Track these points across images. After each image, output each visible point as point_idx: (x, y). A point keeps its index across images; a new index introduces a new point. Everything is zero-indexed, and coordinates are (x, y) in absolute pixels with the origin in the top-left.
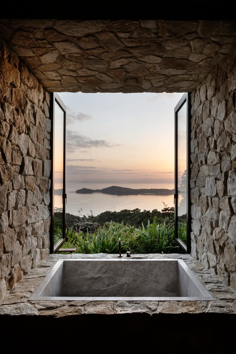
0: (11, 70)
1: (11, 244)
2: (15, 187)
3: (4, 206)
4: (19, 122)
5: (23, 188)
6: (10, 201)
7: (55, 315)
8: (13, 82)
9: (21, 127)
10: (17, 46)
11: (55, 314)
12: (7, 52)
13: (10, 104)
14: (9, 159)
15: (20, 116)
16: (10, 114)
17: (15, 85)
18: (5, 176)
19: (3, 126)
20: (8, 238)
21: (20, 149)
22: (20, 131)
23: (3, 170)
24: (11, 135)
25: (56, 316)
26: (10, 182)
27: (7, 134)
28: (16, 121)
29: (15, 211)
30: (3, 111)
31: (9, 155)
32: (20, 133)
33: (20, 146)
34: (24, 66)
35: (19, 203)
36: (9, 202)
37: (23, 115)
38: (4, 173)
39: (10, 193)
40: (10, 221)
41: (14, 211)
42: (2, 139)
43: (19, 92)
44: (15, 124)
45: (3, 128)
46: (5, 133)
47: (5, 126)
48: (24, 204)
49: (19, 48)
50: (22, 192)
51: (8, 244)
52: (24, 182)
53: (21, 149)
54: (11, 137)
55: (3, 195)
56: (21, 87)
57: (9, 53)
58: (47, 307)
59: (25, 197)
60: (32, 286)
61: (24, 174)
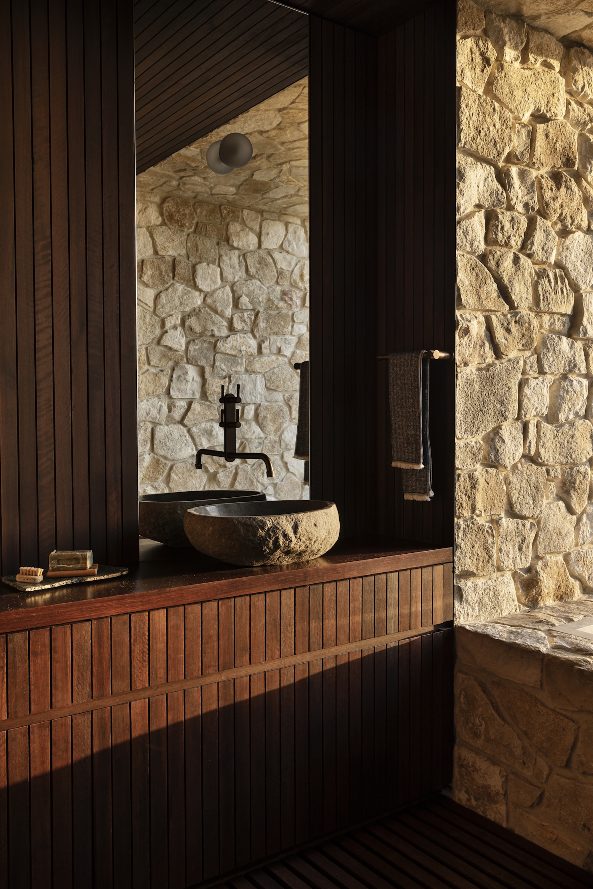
0: (529, 83)
1: (534, 500)
2: (546, 367)
3: (507, 408)
4: (562, 206)
5: (577, 372)
6: (528, 399)
7: (580, 663)
8: (538, 110)
9: (571, 217)
10: (543, 18)
11: (581, 661)
12: (517, 43)
13: (530, 167)
14: (524, 298)
15: (563, 190)
16: (526, 190)
17: (546, 116)
18: (510, 339)
19: (501, 223)
20: (524, 485)
21: (567, 275)
22: (567, 227)
23: (503, 324)
24: (529, 242)
25: (581, 666)
26: (532, 355)
27: (516, 242)
28: (547, 205)
29: (547, 428)
30: (503, 186)
31: (524, 289)
32: (564, 233)
33: (570, 266)
34: (583, 53)
35: (563, 407)
36: (526, 401)
37: (579, 184)
38: (508, 330)
39: (527, 379)
40: (530, 446)
41: (544, 425)
42: (499, 253)
43: (563, 129)
44: (546, 213)
45: (502, 228)
46: (509, 237)
47: (511, 221)
48: (582, 413)
49: (549, 20)
50: (575, 382)
51: (521, 497)
52: (583, 357)
53: (573, 275)
54: (529, 246)
55: (504, 383)
56: (572, 113)
57: (522, 43)
58: (575, 647)
59: (586, 396)
60: (582, 613)
61: (581, 336)
